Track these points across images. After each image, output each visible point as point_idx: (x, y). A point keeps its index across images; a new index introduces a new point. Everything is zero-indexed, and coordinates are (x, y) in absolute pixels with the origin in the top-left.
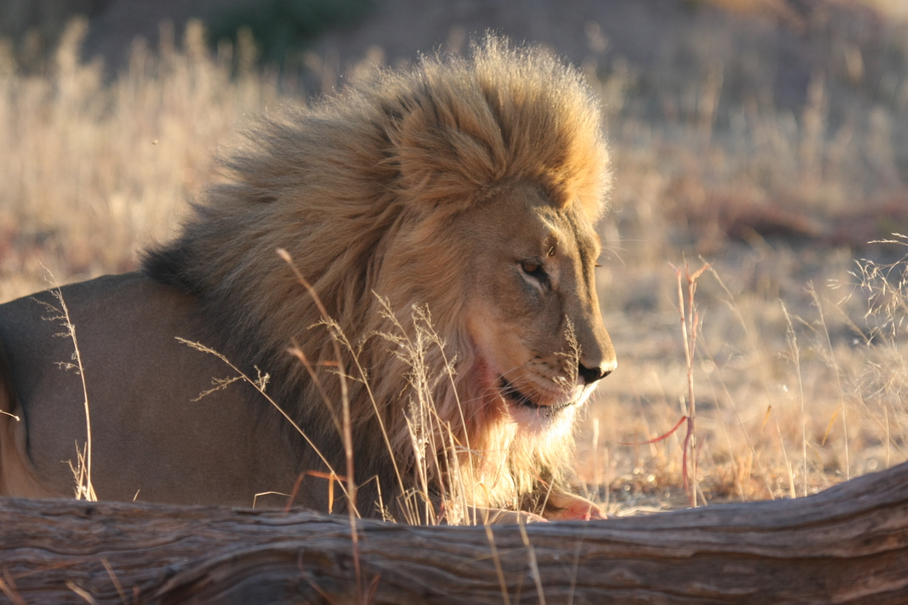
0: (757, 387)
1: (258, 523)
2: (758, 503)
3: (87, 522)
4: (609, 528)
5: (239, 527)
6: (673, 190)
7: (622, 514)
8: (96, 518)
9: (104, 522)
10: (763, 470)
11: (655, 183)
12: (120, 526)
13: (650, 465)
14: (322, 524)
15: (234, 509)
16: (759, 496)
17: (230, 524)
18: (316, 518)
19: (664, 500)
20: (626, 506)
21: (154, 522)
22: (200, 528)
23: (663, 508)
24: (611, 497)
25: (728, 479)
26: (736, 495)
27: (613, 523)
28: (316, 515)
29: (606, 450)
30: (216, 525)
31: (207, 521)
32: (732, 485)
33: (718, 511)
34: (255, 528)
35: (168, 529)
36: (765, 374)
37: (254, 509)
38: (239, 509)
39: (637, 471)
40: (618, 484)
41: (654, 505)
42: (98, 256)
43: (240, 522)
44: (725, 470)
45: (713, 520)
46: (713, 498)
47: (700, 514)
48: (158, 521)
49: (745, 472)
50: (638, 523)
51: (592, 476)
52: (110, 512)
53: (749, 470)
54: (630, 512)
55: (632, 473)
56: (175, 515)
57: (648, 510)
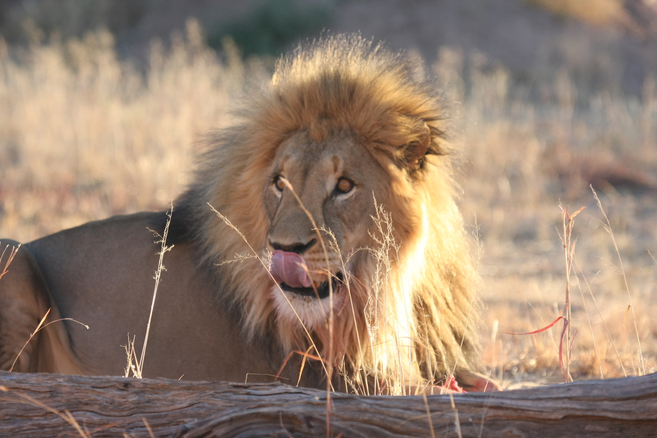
0: (609, 296)
1: (248, 394)
2: (610, 380)
3: (125, 393)
4: (502, 398)
5: (235, 397)
6: (548, 154)
7: (511, 388)
8: (131, 390)
9: (137, 393)
10: (614, 357)
11: (534, 148)
12: (148, 396)
13: (532, 352)
14: (295, 395)
15: (230, 383)
16: (611, 375)
17: (228, 394)
18: (290, 390)
19: (542, 377)
20: (514, 382)
21: (173, 393)
22: (206, 397)
23: (541, 384)
24: (503, 376)
25: (589, 363)
26: (593, 374)
27: (506, 394)
28: (290, 388)
29: (501, 342)
30: (217, 395)
31: (212, 392)
32: (591, 367)
33: (581, 386)
34: (246, 397)
35: (183, 398)
36: (615, 287)
37: (246, 384)
38: (235, 384)
39: (523, 357)
40: (509, 366)
41: (534, 381)
42: (132, 200)
43: (235, 393)
44: (586, 356)
45: (578, 392)
46: (577, 377)
47: (568, 388)
48: (176, 392)
49: (600, 357)
50: (524, 394)
51: (490, 360)
52: (142, 386)
53: (604, 357)
54: (517, 386)
55: (518, 358)
56: (188, 388)
57: (530, 385)
